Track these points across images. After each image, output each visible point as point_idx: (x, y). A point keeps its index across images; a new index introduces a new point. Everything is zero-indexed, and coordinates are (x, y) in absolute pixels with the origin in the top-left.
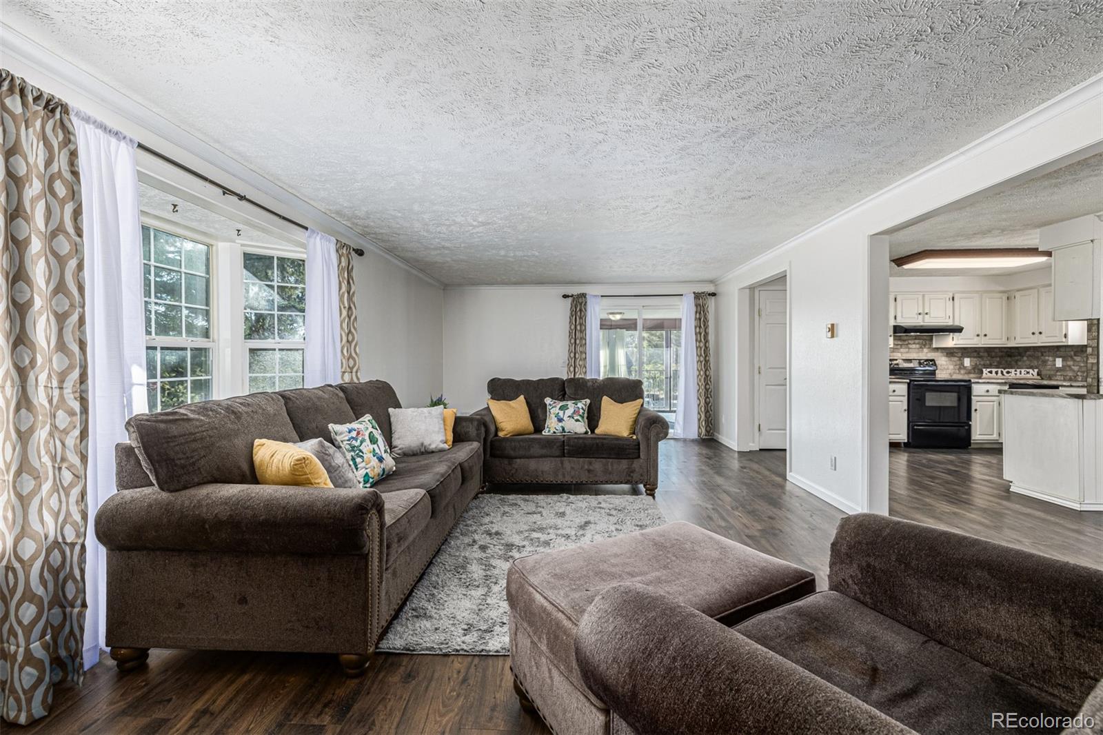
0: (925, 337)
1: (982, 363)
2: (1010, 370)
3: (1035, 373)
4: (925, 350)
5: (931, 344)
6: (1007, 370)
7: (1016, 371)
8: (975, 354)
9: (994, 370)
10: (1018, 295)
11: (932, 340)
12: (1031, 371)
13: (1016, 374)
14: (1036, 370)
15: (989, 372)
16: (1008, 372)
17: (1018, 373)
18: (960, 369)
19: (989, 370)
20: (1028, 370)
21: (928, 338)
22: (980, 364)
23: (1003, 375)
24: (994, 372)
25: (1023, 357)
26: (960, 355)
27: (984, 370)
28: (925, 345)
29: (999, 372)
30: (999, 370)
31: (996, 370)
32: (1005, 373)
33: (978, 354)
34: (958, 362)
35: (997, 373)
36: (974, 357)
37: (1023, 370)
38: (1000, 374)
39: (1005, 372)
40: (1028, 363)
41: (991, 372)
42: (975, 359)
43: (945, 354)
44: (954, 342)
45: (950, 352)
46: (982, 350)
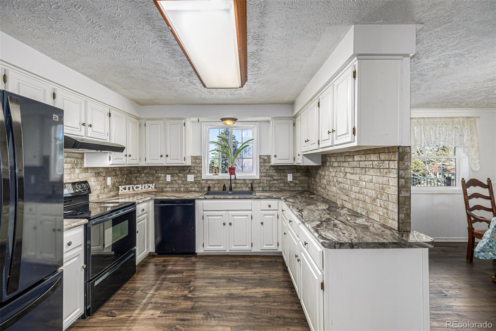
0: (77, 155)
1: (118, 180)
2: (138, 186)
3: (153, 187)
4: (77, 171)
5: (82, 164)
6: (136, 186)
7: (142, 186)
8: (114, 173)
9: (127, 187)
10: (148, 123)
11: (82, 158)
12: (151, 185)
13: (142, 188)
14: (154, 184)
15: (123, 189)
16: (137, 188)
17: (143, 187)
18: (105, 188)
19: (123, 187)
20: (149, 185)
21: (80, 156)
22: (116, 182)
23: (134, 190)
24: (127, 188)
25: (141, 174)
26: (104, 175)
27: (120, 187)
28: (77, 165)
29: (131, 188)
30: (131, 186)
31: (129, 186)
32: (135, 189)
33: (116, 173)
34: (103, 182)
35: (129, 189)
36: (113, 176)
37: (146, 185)
38: (131, 190)
39: (135, 187)
40: (145, 178)
41: (125, 189)
42: (114, 178)
43: (94, 174)
44: (111, 162)
45: (98, 172)
46: (118, 169)
